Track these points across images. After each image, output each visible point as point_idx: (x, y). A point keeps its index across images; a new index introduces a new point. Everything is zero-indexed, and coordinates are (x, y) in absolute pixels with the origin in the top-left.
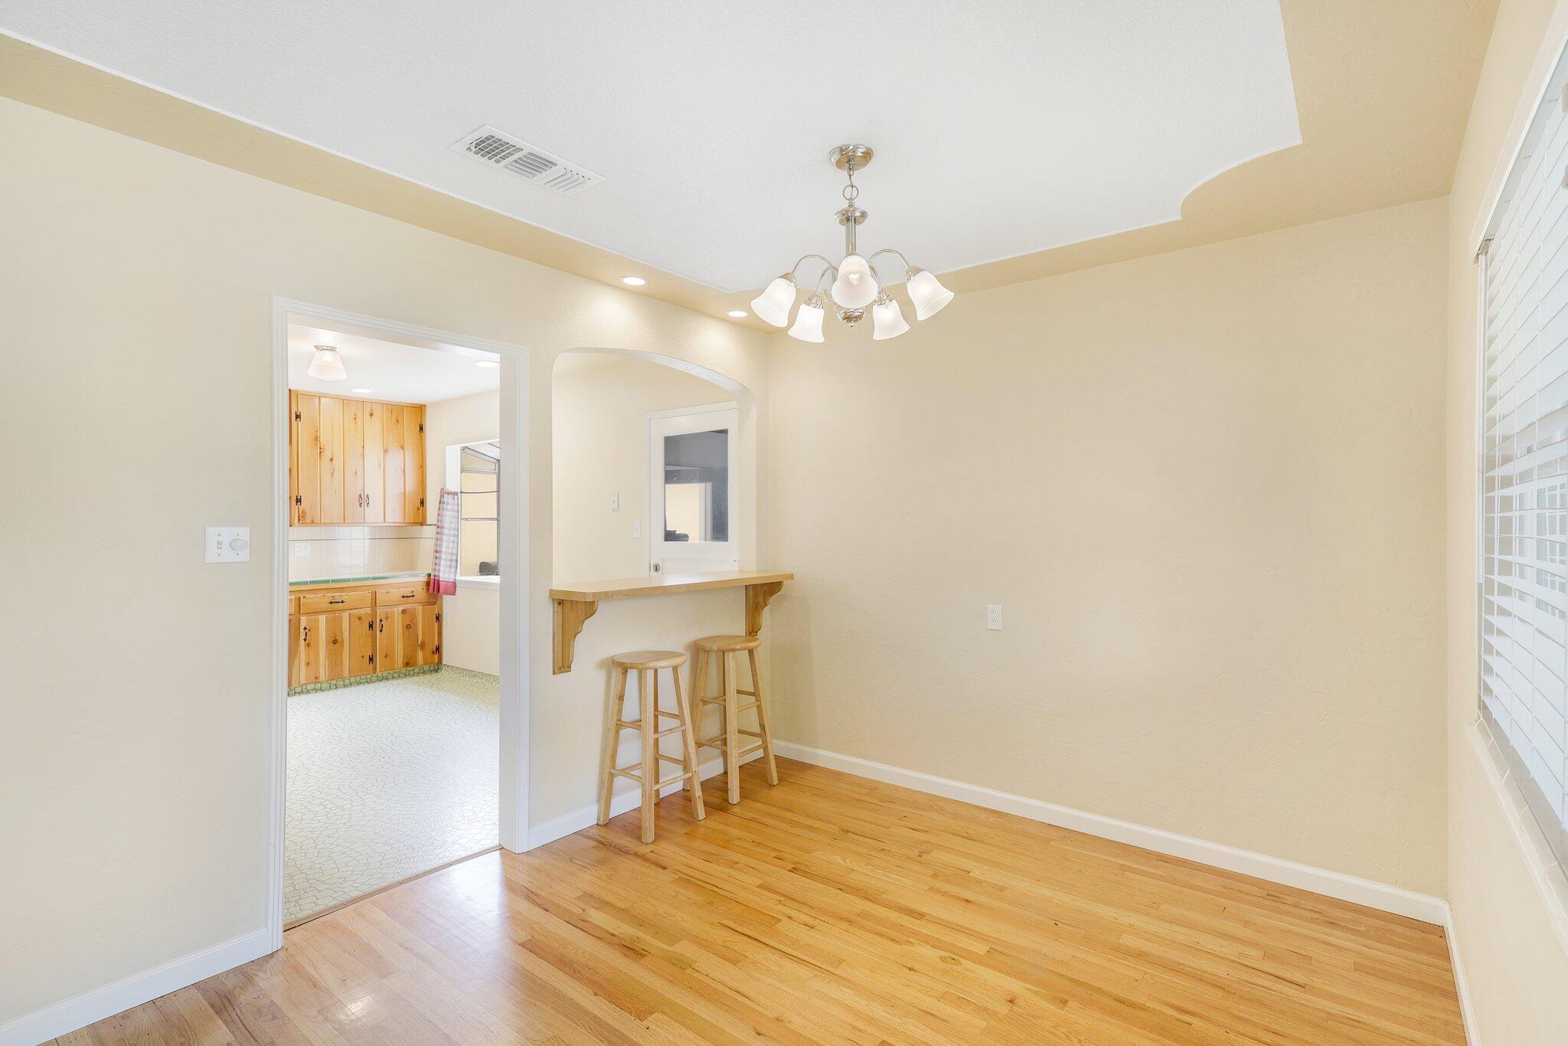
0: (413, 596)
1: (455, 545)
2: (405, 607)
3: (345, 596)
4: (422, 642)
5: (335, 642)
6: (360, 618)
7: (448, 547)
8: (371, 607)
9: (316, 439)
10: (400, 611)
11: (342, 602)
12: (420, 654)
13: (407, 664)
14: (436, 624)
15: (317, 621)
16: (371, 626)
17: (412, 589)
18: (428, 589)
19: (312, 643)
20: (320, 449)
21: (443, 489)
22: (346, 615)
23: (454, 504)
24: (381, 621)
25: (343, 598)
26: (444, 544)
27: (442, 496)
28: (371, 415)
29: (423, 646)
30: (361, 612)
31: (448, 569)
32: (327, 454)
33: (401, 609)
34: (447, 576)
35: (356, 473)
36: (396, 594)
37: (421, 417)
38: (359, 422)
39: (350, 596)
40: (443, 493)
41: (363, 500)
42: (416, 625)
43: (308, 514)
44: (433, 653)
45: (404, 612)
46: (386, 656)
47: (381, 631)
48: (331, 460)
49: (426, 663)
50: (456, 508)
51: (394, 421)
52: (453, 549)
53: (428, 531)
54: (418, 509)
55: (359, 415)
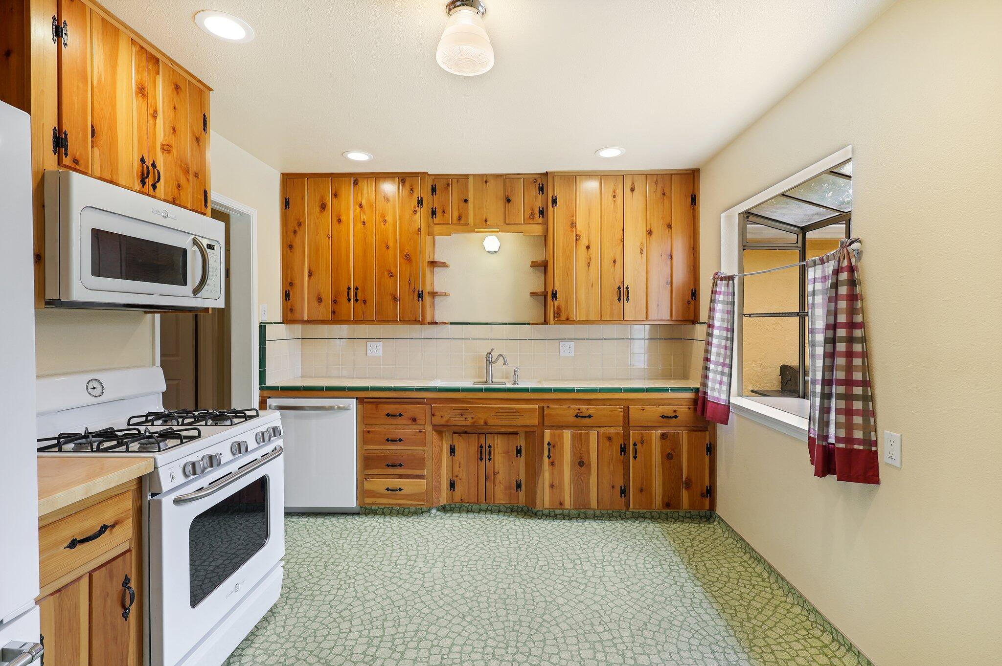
0: (676, 417)
1: (728, 352)
2: (664, 430)
3: (592, 409)
4: (686, 478)
5: (581, 464)
6: (609, 439)
7: (718, 355)
8: (624, 427)
9: (573, 225)
10: (659, 435)
11: (590, 416)
12: (685, 495)
13: (667, 505)
14: (707, 459)
15: (561, 437)
16: (623, 450)
17: (675, 408)
18: (695, 409)
19: (556, 462)
20: (576, 235)
21: (716, 274)
22: (593, 434)
23: (728, 294)
24: (635, 445)
25: (591, 412)
26: (714, 350)
27: (715, 284)
28: (632, 190)
29: (688, 484)
30: (612, 430)
31: (717, 386)
32: (584, 242)
33: (659, 432)
34: (716, 394)
35: (615, 262)
36: (655, 412)
37: (694, 186)
38: (619, 199)
39: (598, 410)
40: (717, 278)
41: (622, 293)
42: (679, 455)
43: (563, 312)
44: (702, 495)
45: (664, 436)
46: (641, 490)
47: (635, 457)
48: (588, 247)
49: (692, 506)
50: (730, 299)
51: (659, 193)
52: (725, 358)
53: (700, 331)
54: (689, 302)
55: (619, 192)
